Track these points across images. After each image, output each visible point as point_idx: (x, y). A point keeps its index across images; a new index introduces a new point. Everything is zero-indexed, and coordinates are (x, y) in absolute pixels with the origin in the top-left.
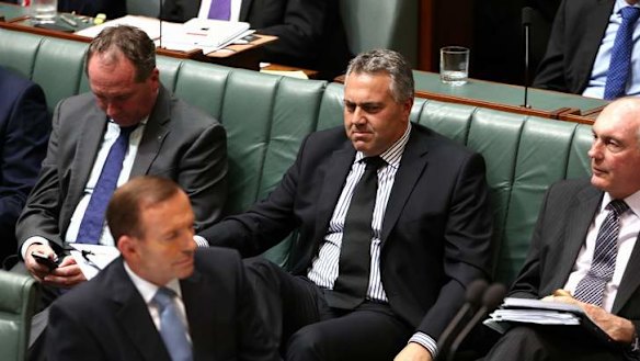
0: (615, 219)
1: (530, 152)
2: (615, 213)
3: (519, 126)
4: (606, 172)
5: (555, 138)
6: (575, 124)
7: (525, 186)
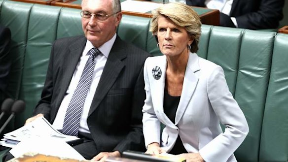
0: (93, 60)
1: (36, 24)
2: (93, 57)
3: (29, 10)
4: (99, 32)
5: (49, 16)
6: (60, 7)
7: (34, 43)
